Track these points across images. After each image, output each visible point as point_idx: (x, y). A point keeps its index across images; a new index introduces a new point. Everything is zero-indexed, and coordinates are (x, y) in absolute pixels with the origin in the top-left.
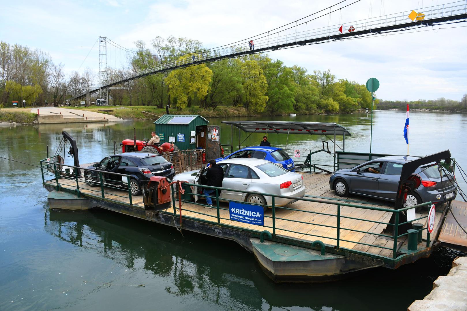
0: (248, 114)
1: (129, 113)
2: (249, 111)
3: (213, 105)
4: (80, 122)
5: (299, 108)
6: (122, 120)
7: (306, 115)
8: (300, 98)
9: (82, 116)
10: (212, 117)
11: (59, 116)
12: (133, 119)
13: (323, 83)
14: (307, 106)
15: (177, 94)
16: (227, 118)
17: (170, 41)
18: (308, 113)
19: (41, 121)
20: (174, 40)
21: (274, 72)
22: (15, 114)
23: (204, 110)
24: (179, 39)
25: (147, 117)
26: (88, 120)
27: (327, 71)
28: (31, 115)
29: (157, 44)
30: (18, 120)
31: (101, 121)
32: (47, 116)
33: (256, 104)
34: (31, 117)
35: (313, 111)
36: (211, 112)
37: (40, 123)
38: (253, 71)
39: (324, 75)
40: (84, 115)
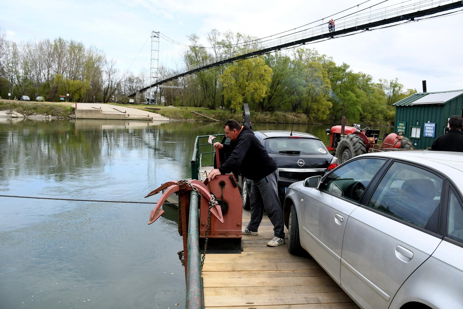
0: (308, 121)
1: (177, 112)
2: (310, 119)
3: (271, 109)
4: (121, 119)
5: (364, 118)
6: (168, 119)
7: (371, 126)
8: (366, 107)
9: (124, 113)
10: (269, 123)
11: (98, 111)
12: (180, 119)
13: (389, 92)
14: (373, 117)
15: (232, 94)
16: (284, 124)
17: (227, 37)
18: (373, 124)
19: (78, 115)
20: (231, 36)
21: (338, 76)
22: (52, 106)
23: (261, 114)
24: (238, 34)
25: (196, 117)
26: (130, 117)
27: (394, 79)
28: (68, 108)
29: (212, 38)
30: (54, 113)
31: (144, 119)
32: (85, 110)
33: (318, 110)
34: (68, 110)
35: (379, 122)
36: (268, 117)
37: (76, 117)
38: (316, 74)
39: (391, 83)
40: (126, 111)
